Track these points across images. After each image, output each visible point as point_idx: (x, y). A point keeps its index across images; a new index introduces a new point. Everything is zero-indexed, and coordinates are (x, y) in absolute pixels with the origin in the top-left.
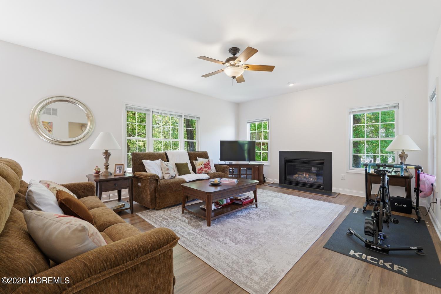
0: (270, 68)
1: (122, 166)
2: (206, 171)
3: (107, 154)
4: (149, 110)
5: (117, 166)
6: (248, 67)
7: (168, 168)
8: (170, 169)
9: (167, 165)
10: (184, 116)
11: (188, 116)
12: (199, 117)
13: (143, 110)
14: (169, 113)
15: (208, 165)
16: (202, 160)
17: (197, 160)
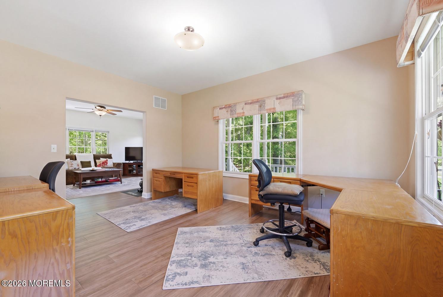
8: (74, 164)
10: (95, 131)
11: (98, 131)
12: (109, 131)
15: (105, 163)
16: (103, 160)
17: (100, 159)
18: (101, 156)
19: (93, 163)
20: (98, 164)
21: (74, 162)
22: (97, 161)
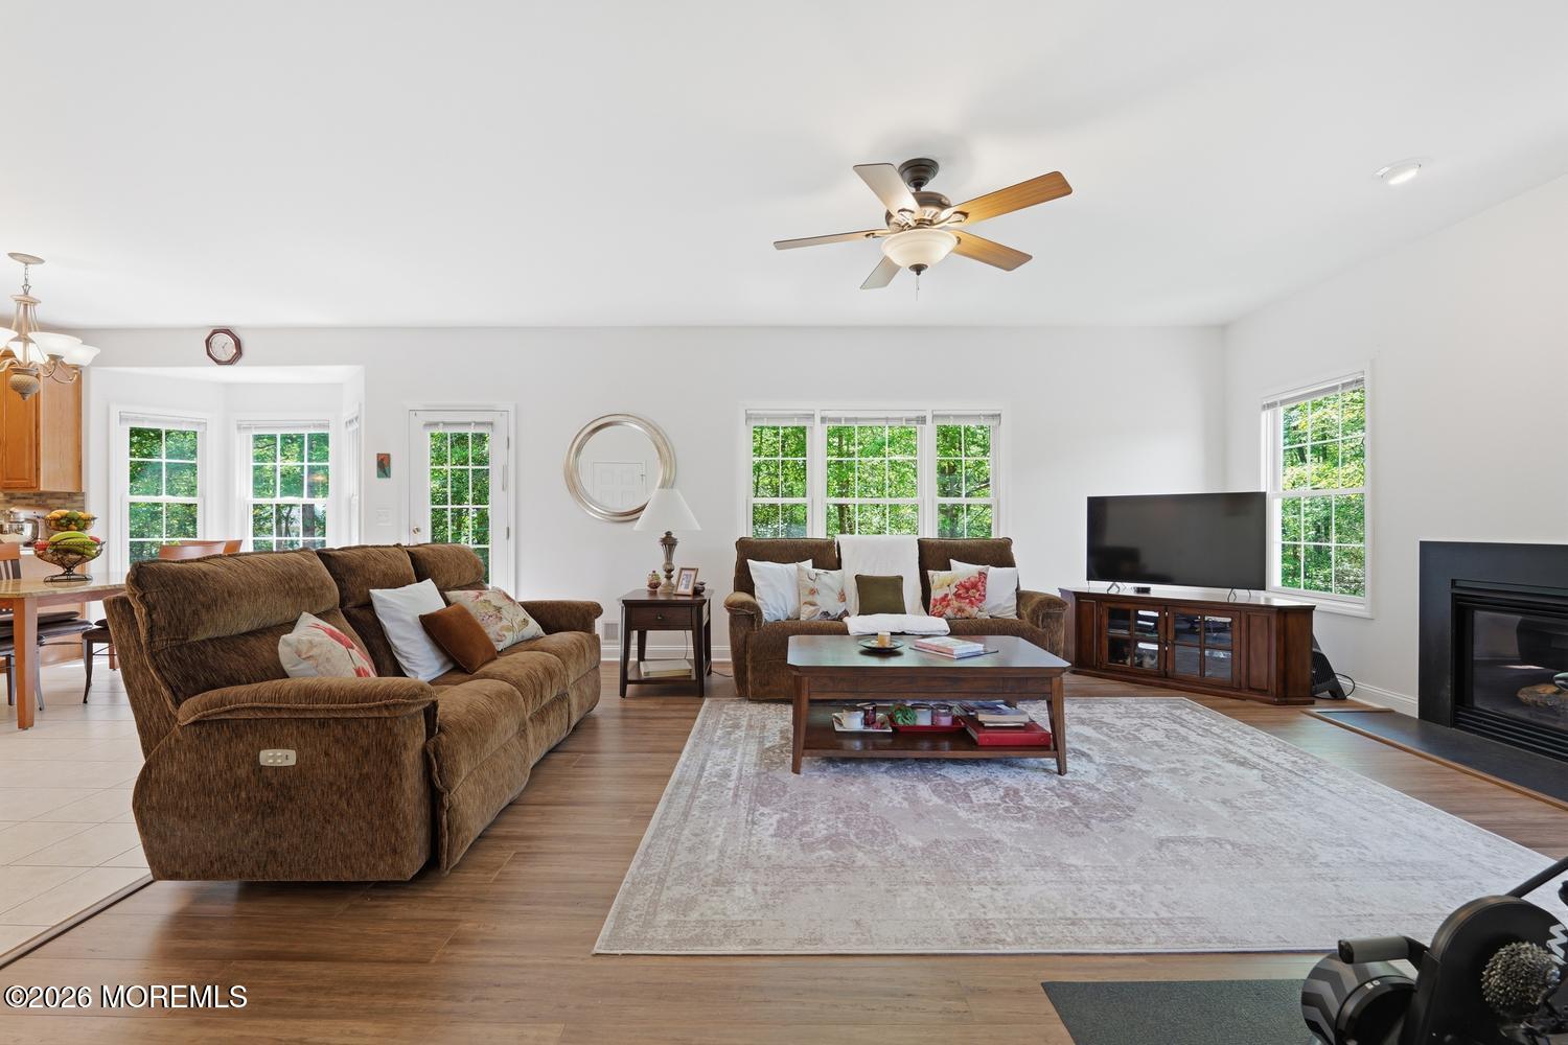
0: (1053, 186)
1: (693, 573)
2: (959, 610)
3: (669, 542)
4: (811, 417)
5: (684, 572)
6: (966, 215)
7: (816, 586)
8: (824, 591)
9: (814, 577)
10: (934, 417)
11: (948, 416)
12: (999, 415)
13: (791, 417)
14: (883, 415)
15: (972, 590)
16: (962, 570)
17: (948, 568)
18: (957, 547)
19: (911, 591)
20: (936, 594)
21: (830, 577)
22: (936, 576)
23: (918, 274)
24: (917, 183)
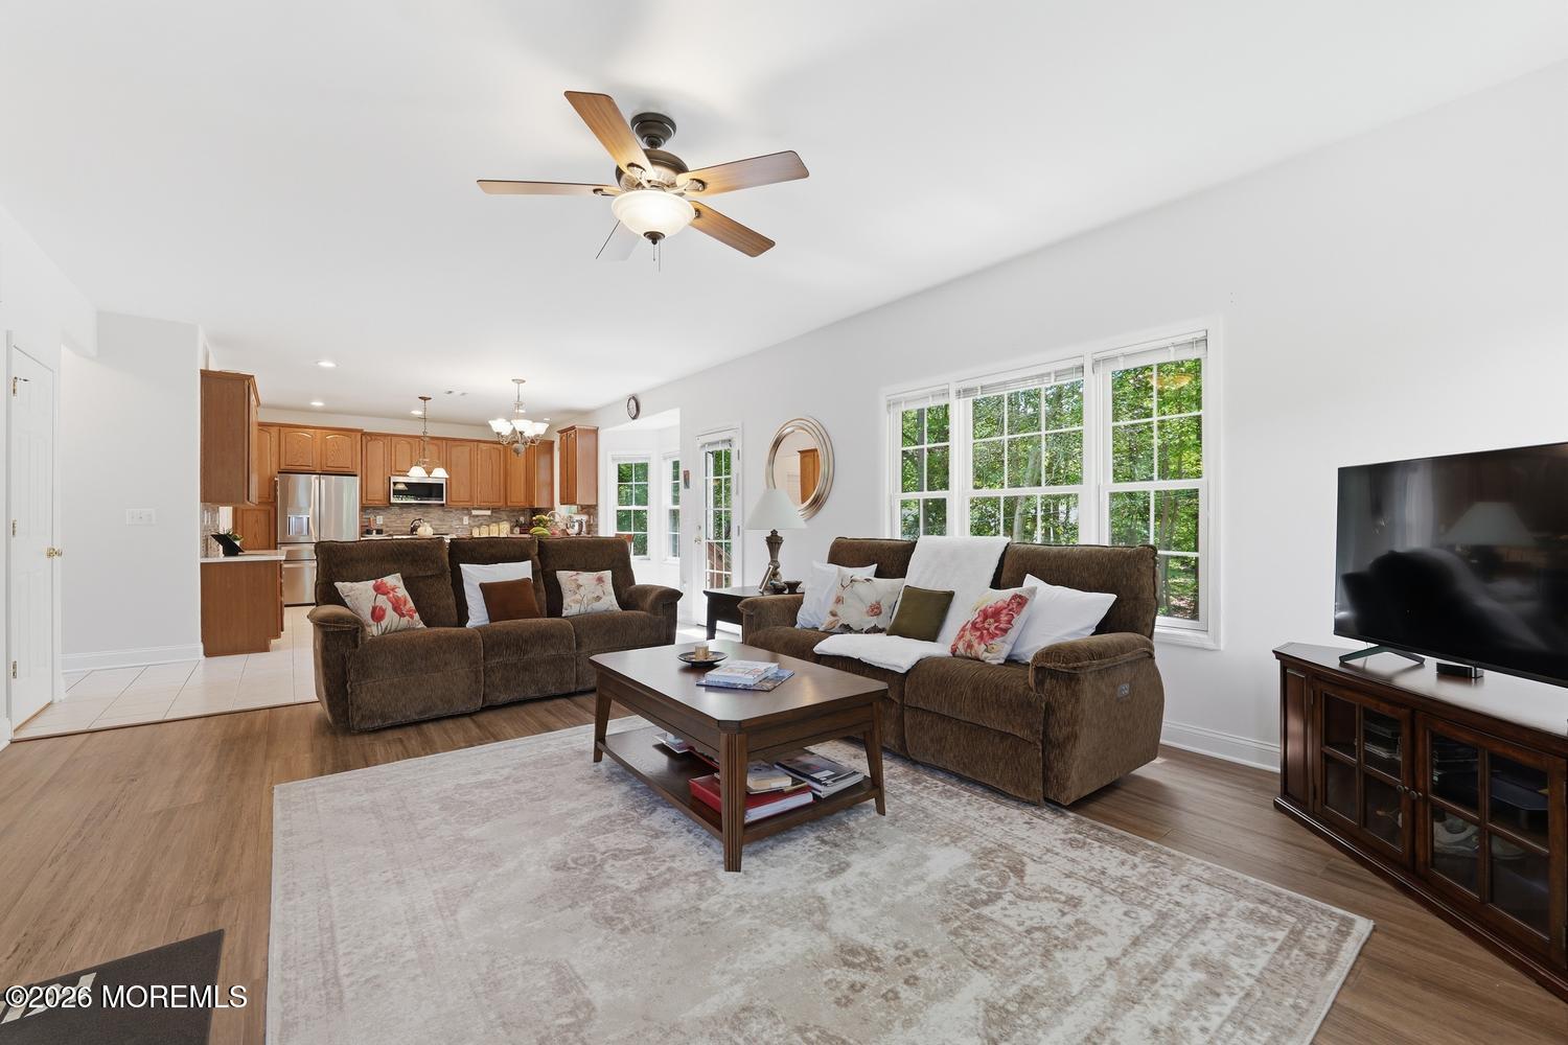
4: (945, 393)
7: (844, 594)
8: (850, 601)
9: (846, 583)
15: (990, 620)
23: (654, 243)
24: (654, 142)
